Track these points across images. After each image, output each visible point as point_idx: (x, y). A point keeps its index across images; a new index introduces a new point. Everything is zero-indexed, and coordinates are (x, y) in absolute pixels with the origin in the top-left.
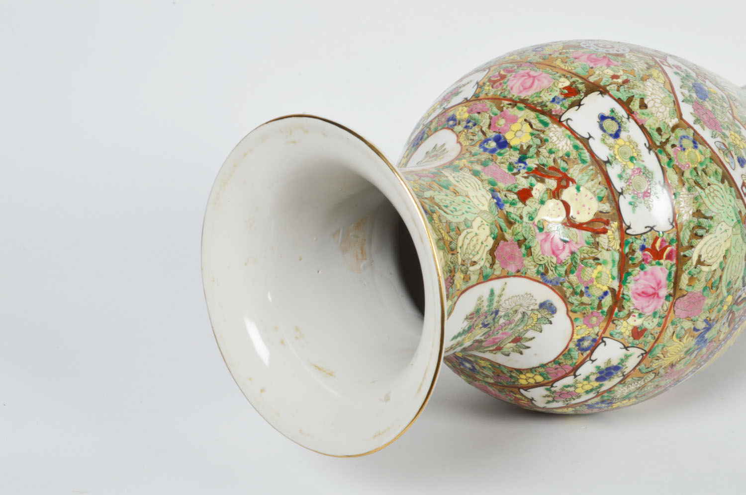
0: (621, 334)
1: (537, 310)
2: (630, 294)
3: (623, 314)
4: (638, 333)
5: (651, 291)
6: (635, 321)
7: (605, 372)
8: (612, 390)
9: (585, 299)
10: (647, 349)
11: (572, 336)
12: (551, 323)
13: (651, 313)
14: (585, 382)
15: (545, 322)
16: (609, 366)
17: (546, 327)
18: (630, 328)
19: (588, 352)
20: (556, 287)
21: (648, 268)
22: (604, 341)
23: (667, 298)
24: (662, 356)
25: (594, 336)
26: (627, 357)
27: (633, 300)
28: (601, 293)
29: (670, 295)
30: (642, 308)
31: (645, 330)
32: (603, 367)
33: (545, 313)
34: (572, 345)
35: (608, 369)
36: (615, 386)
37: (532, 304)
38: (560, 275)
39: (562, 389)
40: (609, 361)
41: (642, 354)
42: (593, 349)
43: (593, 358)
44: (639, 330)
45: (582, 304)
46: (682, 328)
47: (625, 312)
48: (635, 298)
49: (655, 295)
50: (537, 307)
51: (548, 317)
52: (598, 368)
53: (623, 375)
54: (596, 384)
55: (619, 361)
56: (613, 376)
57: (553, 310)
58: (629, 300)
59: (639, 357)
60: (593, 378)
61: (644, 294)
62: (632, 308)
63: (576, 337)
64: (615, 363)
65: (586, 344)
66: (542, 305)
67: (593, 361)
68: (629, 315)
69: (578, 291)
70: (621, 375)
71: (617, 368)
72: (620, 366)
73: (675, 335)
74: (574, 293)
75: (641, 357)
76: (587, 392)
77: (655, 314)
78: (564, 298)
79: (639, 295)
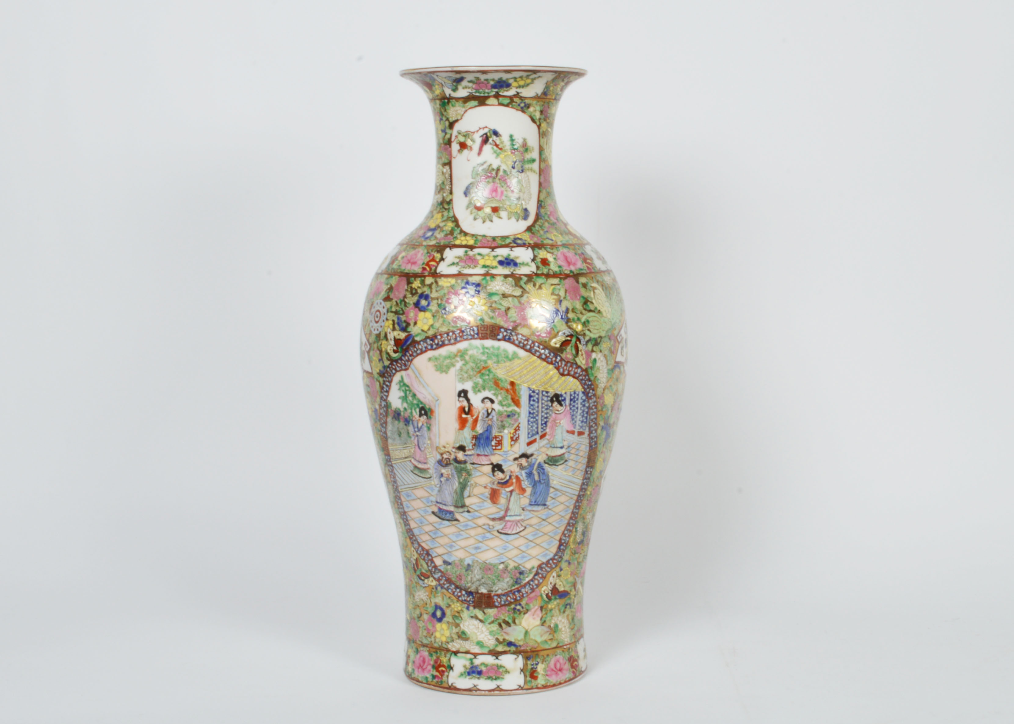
0: (539, 254)
1: (522, 208)
2: (561, 250)
3: (549, 250)
4: (545, 262)
5: (569, 260)
6: (550, 258)
7: (509, 261)
8: (495, 277)
9: (542, 232)
10: (539, 272)
11: (518, 234)
12: (517, 221)
13: (560, 264)
14: (492, 258)
15: (516, 217)
16: (515, 259)
17: (513, 220)
18: (545, 257)
19: (515, 245)
20: (538, 217)
21: (578, 257)
22: (528, 248)
23: (571, 271)
24: (537, 286)
25: (527, 242)
26: (527, 264)
27: (559, 253)
28: (550, 238)
29: (573, 272)
30: (559, 259)
31: (548, 265)
32: (512, 257)
33: (522, 215)
34: (512, 237)
35: (512, 260)
36: (500, 275)
37: (525, 202)
38: (544, 217)
39: (474, 255)
40: (518, 257)
41: (533, 272)
42: (519, 246)
43: (513, 249)
44: (547, 262)
45: (538, 231)
46: (559, 290)
47: (551, 251)
48: (561, 253)
49: (569, 263)
50: (524, 207)
51: (521, 217)
52: (509, 255)
53: (512, 273)
54: (495, 263)
55: (521, 262)
56: (508, 267)
57: (525, 218)
58: (558, 251)
59: (531, 271)
60: (500, 258)
61: (566, 258)
62: (555, 253)
63: (519, 236)
64: (518, 261)
65: (519, 242)
66: (526, 210)
67: (511, 250)
68: (552, 253)
69: (543, 228)
70: (512, 271)
71: (516, 264)
72: (519, 265)
73: (553, 287)
74: (541, 226)
75: (531, 273)
76: (484, 266)
77: (560, 267)
78: (536, 221)
79: (564, 255)
